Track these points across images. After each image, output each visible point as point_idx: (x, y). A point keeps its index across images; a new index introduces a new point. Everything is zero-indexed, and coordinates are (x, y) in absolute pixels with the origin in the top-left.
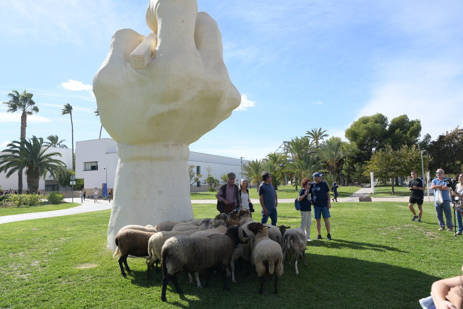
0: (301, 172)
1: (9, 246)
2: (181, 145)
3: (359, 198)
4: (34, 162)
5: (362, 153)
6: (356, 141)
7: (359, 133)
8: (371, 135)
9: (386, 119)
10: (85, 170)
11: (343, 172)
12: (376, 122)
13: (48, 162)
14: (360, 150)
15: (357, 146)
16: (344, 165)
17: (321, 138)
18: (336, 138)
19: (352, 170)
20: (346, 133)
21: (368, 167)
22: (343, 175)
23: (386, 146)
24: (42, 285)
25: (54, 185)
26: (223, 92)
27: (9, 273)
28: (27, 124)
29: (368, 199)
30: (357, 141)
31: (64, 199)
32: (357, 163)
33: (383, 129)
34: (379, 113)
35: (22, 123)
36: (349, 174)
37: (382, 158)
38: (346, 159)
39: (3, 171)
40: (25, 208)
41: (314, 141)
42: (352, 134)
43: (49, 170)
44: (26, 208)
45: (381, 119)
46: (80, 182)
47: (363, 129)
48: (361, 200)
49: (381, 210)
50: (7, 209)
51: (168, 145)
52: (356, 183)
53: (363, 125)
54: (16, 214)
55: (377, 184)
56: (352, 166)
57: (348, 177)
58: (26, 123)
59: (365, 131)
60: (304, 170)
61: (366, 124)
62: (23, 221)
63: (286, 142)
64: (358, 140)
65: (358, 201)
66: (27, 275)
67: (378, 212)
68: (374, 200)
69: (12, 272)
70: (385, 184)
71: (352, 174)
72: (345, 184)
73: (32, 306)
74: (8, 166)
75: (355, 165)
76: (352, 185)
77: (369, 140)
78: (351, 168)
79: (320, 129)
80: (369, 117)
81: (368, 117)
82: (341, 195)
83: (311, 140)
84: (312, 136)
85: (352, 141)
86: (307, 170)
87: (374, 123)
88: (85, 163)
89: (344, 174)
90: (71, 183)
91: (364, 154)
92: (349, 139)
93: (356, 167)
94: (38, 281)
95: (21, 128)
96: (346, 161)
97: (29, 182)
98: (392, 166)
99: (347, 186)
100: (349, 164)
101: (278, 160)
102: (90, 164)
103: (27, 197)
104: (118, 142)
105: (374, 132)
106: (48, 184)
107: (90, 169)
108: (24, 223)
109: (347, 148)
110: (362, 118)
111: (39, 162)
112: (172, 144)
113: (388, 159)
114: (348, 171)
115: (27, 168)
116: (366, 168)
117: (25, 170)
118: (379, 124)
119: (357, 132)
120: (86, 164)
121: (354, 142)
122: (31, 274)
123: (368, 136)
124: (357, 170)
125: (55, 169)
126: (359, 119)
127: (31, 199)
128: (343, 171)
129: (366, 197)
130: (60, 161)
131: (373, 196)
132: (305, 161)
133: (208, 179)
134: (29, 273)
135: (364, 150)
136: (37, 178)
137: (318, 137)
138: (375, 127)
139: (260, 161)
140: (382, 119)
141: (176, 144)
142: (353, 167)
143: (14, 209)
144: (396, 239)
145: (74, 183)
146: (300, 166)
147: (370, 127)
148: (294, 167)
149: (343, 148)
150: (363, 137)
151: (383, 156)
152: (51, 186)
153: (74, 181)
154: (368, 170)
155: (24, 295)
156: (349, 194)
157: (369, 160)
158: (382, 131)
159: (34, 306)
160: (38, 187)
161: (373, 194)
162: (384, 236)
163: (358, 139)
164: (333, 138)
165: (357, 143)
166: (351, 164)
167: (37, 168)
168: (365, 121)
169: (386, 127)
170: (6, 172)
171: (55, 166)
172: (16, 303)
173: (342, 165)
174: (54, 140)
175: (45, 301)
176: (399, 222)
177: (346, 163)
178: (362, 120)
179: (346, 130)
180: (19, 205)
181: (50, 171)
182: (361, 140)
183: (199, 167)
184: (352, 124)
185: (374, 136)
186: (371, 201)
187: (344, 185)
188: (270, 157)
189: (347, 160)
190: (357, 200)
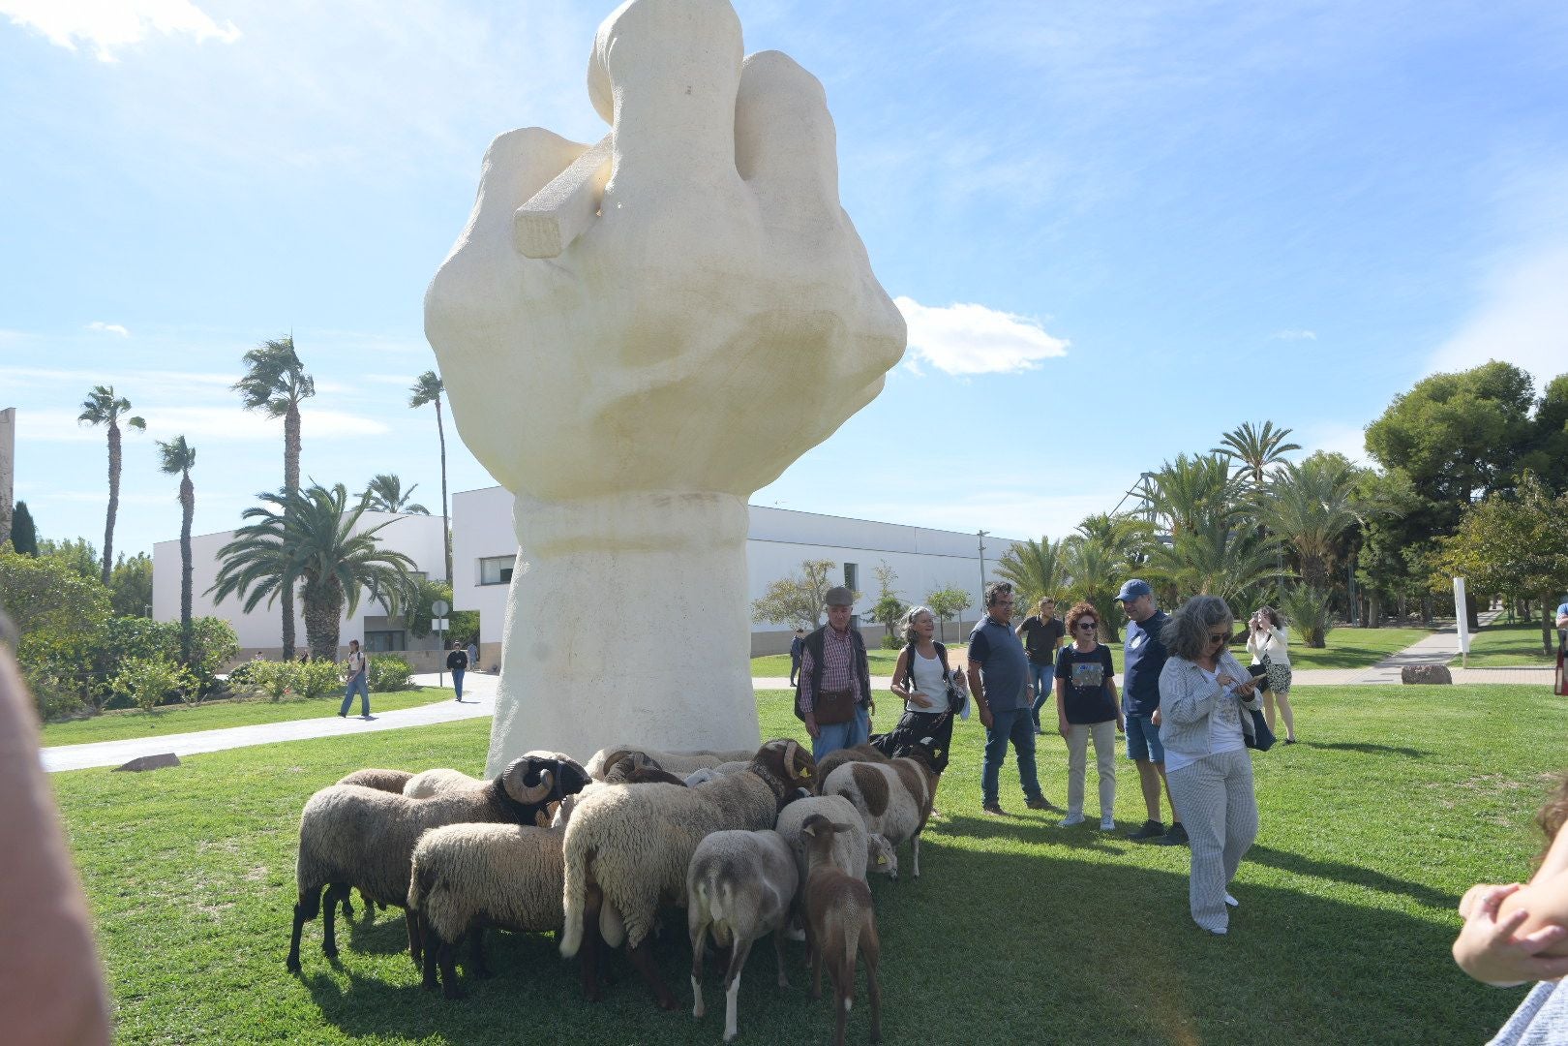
0: (1199, 576)
1: (204, 819)
2: (714, 497)
3: (1400, 670)
4: (324, 562)
5: (1433, 507)
6: (1405, 467)
7: (1420, 435)
8: (1465, 442)
9: (1524, 382)
10: (483, 584)
11: (1361, 576)
12: (1485, 394)
13: (366, 558)
14: (1421, 497)
15: (1409, 483)
16: (1364, 551)
17: (1272, 459)
18: (1331, 456)
19: (1392, 570)
20: (1368, 437)
21: (1447, 558)
22: (1359, 587)
23: (1517, 481)
24: (252, 937)
25: (391, 633)
26: (833, 314)
27: (175, 900)
28: (302, 444)
29: (1436, 675)
30: (1409, 465)
31: (412, 676)
32: (1415, 545)
33: (1513, 419)
34: (1498, 360)
35: (288, 441)
36: (1384, 582)
37: (1500, 525)
38: (1369, 530)
39: (236, 591)
40: (292, 705)
41: (1245, 469)
42: (1391, 441)
43: (367, 583)
44: (296, 706)
45: (1505, 384)
46: (468, 621)
47: (1431, 421)
48: (1409, 677)
49: (1472, 714)
50: (244, 707)
51: (668, 498)
52: (1414, 614)
53: (1432, 408)
54: (266, 722)
55: (1496, 620)
56: (1393, 556)
57: (1381, 593)
58: (298, 438)
59: (1440, 429)
60: (1208, 571)
61: (1445, 403)
62: (275, 746)
63: (1151, 474)
64: (1415, 462)
65: (1398, 680)
66: (221, 907)
67: (1455, 722)
68: (1459, 676)
69: (187, 898)
70: (1528, 619)
71: (1396, 585)
72: (1370, 621)
73: (199, 1002)
74: (250, 574)
75: (1406, 553)
76: (1397, 625)
77: (1457, 461)
78: (1389, 561)
79: (1268, 427)
80: (1460, 377)
81: (1453, 376)
82: (1343, 660)
83: (1235, 466)
84: (1238, 453)
85: (1389, 464)
86: (1221, 571)
87: (1477, 398)
88: (482, 559)
89: (1363, 585)
90: (435, 624)
91: (1438, 513)
92: (1381, 460)
93: (1411, 560)
94: (245, 928)
95: (286, 457)
96: (1369, 539)
97: (310, 623)
98: (1541, 554)
99: (1377, 626)
100: (1383, 549)
101: (1116, 541)
102: (496, 562)
103: (301, 670)
104: (515, 494)
105: (1474, 430)
106: (373, 630)
107: (498, 579)
108: (273, 751)
109: (1375, 490)
110: (1428, 381)
111: (339, 559)
112: (683, 496)
113: (1525, 526)
114: (1377, 571)
115: (302, 578)
116: (1438, 562)
117: (299, 584)
118: (1496, 401)
119: (1411, 433)
120: (487, 563)
121: (1398, 469)
122: (234, 904)
123: (1453, 447)
124: (1413, 568)
125: (384, 580)
126: (1417, 386)
127: (312, 676)
128: (1357, 573)
129: (1427, 669)
130: (401, 555)
131: (1464, 663)
132: (1212, 540)
133: (881, 607)
134: (231, 902)
135: (1439, 497)
136: (334, 609)
137: (1263, 452)
138: (1481, 410)
139: (1057, 543)
140: (1509, 380)
141: (698, 496)
142: (1399, 558)
143: (260, 707)
144: (1486, 824)
145: (445, 624)
146: (1195, 557)
147: (1460, 411)
148: (1175, 560)
149: (1357, 492)
150: (1431, 449)
151: (1503, 518)
152: (382, 637)
153: (443, 617)
154: (1447, 570)
155: (191, 966)
156: (1377, 657)
157: (1451, 534)
158: (1507, 427)
159: (206, 1000)
160: (337, 638)
161: (1464, 655)
162: (1441, 811)
163: (1415, 458)
164: (1319, 454)
165: (1411, 471)
166: (1392, 549)
167: (333, 578)
168: (1440, 391)
169: (1526, 410)
170: (242, 595)
171: (383, 570)
172: (164, 987)
173: (1357, 552)
174: (388, 488)
175: (240, 987)
176: (1521, 760)
177: (1369, 546)
178: (1429, 387)
179: (1369, 426)
180: (276, 696)
181: (369, 587)
182: (1426, 463)
183: (853, 565)
184: (1391, 404)
185: (1478, 444)
186: (1450, 682)
187: (1365, 625)
188: (1088, 528)
189: (1373, 535)
190: (1392, 676)
